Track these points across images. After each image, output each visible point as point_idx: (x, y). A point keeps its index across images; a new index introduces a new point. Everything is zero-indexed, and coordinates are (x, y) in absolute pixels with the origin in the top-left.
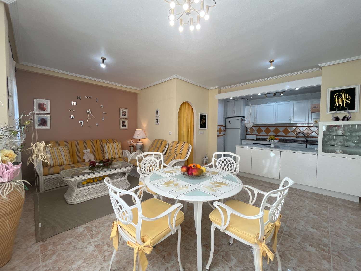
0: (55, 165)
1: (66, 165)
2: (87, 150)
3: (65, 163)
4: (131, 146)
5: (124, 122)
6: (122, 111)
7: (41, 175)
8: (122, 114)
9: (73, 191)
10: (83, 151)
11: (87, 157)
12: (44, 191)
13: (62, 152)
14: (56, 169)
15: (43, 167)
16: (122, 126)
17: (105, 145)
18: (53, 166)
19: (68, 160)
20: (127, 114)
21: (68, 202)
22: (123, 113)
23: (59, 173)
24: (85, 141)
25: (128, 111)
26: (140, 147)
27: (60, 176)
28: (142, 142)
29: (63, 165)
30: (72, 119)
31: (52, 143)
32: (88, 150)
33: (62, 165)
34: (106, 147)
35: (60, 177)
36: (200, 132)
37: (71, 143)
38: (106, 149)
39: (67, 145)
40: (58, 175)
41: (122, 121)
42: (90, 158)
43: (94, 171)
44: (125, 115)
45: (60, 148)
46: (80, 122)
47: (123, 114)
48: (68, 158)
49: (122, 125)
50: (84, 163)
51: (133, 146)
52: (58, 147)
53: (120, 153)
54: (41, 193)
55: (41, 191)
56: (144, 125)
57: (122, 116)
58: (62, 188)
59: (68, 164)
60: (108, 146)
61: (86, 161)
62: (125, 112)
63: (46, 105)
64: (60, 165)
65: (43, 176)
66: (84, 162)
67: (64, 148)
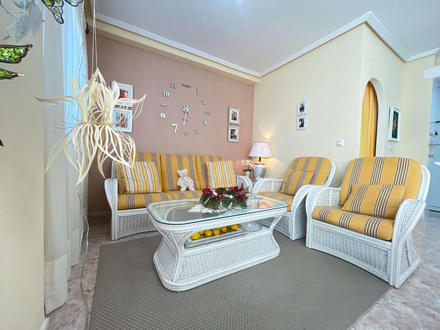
0: (136, 192)
1: (153, 193)
2: (183, 171)
3: (151, 190)
4: (247, 170)
5: (234, 130)
6: (231, 111)
7: (114, 209)
8: (232, 117)
9: (174, 254)
10: (178, 172)
11: (184, 182)
12: (118, 239)
13: (148, 170)
14: (139, 200)
15: (118, 193)
16: (232, 137)
17: (210, 165)
18: (134, 194)
19: (156, 184)
20: (239, 117)
21: (164, 284)
22: (234, 115)
23: (145, 207)
24: (179, 157)
25: (240, 113)
26: (262, 172)
27: (147, 212)
28: (263, 164)
29: (149, 193)
30: (163, 118)
31: (144, 97)
32: (185, 171)
33: (147, 193)
34: (211, 169)
35: (148, 214)
36: (389, 146)
37: (159, 157)
38: (211, 170)
39: (154, 159)
40: (143, 211)
41: (231, 128)
42: (188, 185)
43: (218, 211)
44: (235, 119)
45: (145, 163)
46: (173, 125)
47: (234, 117)
48: (156, 181)
49: (231, 134)
50: (179, 192)
51: (250, 170)
52: (142, 162)
53: (232, 180)
54: (113, 242)
55: (113, 239)
56: (268, 135)
57: (231, 121)
58: (148, 235)
59: (156, 193)
60: (214, 166)
61: (181, 190)
62: (236, 114)
63: (127, 92)
64: (145, 192)
65: (118, 210)
66: (180, 190)
67: (151, 163)
